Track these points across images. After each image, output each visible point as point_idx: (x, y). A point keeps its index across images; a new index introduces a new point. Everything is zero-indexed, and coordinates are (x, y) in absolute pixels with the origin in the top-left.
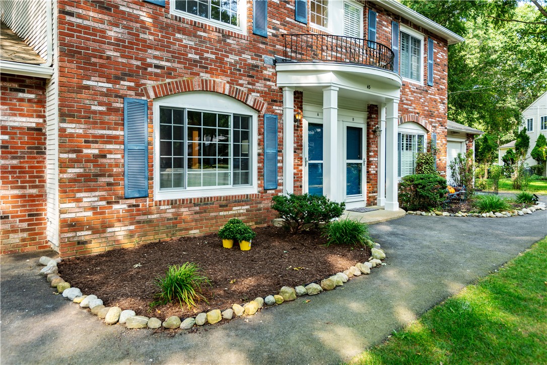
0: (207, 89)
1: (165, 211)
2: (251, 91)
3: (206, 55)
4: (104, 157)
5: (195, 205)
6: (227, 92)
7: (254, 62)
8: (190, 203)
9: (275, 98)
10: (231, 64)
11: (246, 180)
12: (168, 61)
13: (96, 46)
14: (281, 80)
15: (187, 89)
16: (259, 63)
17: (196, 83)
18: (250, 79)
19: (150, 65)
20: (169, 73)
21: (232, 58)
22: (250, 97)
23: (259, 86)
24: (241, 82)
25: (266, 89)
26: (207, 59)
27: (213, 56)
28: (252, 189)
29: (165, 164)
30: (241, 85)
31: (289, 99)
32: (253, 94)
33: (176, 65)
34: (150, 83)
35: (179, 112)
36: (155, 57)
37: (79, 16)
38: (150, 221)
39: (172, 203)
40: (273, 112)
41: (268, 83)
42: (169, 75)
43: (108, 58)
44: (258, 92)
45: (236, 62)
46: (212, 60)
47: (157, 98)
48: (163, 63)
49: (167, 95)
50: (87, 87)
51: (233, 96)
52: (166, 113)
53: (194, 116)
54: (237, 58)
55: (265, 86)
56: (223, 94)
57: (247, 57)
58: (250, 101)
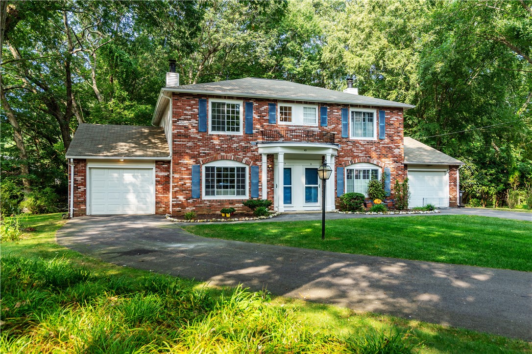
0: (223, 158)
1: (206, 204)
2: (244, 157)
3: (223, 146)
4: (185, 184)
5: (218, 202)
6: (232, 159)
7: (246, 145)
8: (217, 201)
9: (258, 158)
10: (235, 148)
11: (244, 193)
12: (207, 150)
13: (183, 149)
14: (260, 151)
15: (215, 160)
16: (249, 145)
17: (219, 157)
18: (244, 152)
19: (201, 153)
20: (208, 154)
21: (235, 145)
22: (244, 159)
23: (249, 154)
24: (239, 154)
25: (253, 156)
26: (224, 147)
27: (226, 146)
28: (247, 197)
29: (207, 187)
30: (240, 155)
31: (264, 158)
32: (245, 158)
33: (211, 151)
34: (201, 159)
35: (213, 168)
36: (203, 150)
37: (178, 141)
38: (201, 207)
39: (209, 201)
40: (256, 164)
41: (253, 153)
42: (208, 155)
43: (187, 153)
44: (248, 157)
46: (226, 147)
47: (203, 164)
48: (206, 152)
49: (207, 163)
50: (180, 163)
51: (235, 160)
52: (207, 169)
53: (219, 169)
54: (238, 145)
55: (252, 154)
56: (231, 160)
57: (243, 144)
58: (244, 161)
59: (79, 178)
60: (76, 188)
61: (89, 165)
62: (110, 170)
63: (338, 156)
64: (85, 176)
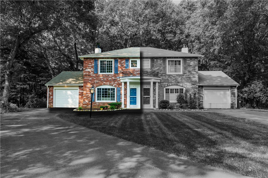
0: (104, 85)
1: (97, 104)
2: (114, 84)
3: (105, 79)
6: (109, 85)
7: (115, 78)
8: (102, 103)
9: (120, 84)
11: (114, 100)
13: (88, 81)
14: (121, 81)
15: (101, 85)
16: (116, 78)
17: (103, 84)
18: (114, 82)
19: (95, 82)
20: (98, 83)
21: (110, 79)
22: (114, 85)
23: (116, 82)
27: (106, 79)
28: (115, 101)
29: (98, 97)
30: (112, 83)
31: (123, 84)
33: (99, 82)
34: (95, 85)
35: (100, 89)
36: (96, 81)
37: (86, 78)
38: (95, 105)
39: (98, 103)
40: (119, 87)
43: (89, 82)
44: (116, 84)
45: (111, 79)
47: (96, 87)
49: (97, 87)
50: (87, 87)
51: (110, 85)
52: (98, 89)
53: (103, 89)
54: (111, 78)
55: (117, 82)
56: (108, 85)
57: (113, 78)
59: (50, 93)
60: (49, 97)
62: (62, 90)
63: (160, 82)
64: (53, 92)
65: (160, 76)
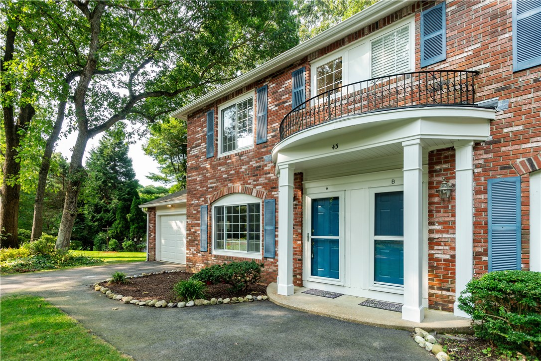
2: (255, 186)
3: (231, 172)
4: (196, 232)
6: (240, 192)
7: (258, 164)
9: (274, 185)
10: (243, 172)
12: (215, 183)
15: (223, 196)
16: (261, 163)
17: (226, 191)
18: (255, 178)
19: (209, 188)
21: (244, 168)
22: (254, 189)
23: (262, 180)
24: (249, 181)
25: (266, 181)
26: (231, 175)
30: (250, 184)
32: (257, 187)
33: (218, 184)
35: (222, 208)
36: (211, 183)
39: (218, 257)
40: (271, 197)
41: (268, 175)
42: (215, 190)
44: (261, 185)
45: (246, 169)
46: (234, 174)
48: (213, 185)
50: (192, 204)
51: (247, 192)
52: (217, 210)
53: (228, 209)
54: (247, 167)
55: (266, 178)
56: (238, 193)
57: (254, 164)
58: (254, 193)
59: (151, 225)
60: (150, 235)
61: (158, 213)
62: (168, 217)
63: (495, 142)
64: (155, 224)
65: (489, 97)
